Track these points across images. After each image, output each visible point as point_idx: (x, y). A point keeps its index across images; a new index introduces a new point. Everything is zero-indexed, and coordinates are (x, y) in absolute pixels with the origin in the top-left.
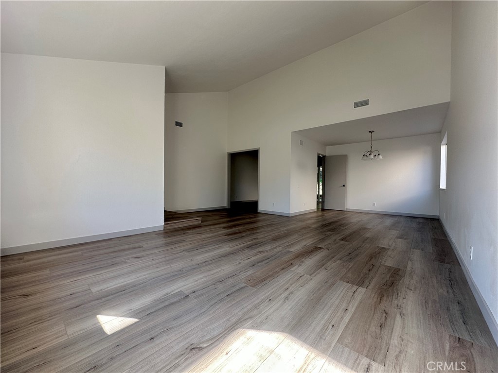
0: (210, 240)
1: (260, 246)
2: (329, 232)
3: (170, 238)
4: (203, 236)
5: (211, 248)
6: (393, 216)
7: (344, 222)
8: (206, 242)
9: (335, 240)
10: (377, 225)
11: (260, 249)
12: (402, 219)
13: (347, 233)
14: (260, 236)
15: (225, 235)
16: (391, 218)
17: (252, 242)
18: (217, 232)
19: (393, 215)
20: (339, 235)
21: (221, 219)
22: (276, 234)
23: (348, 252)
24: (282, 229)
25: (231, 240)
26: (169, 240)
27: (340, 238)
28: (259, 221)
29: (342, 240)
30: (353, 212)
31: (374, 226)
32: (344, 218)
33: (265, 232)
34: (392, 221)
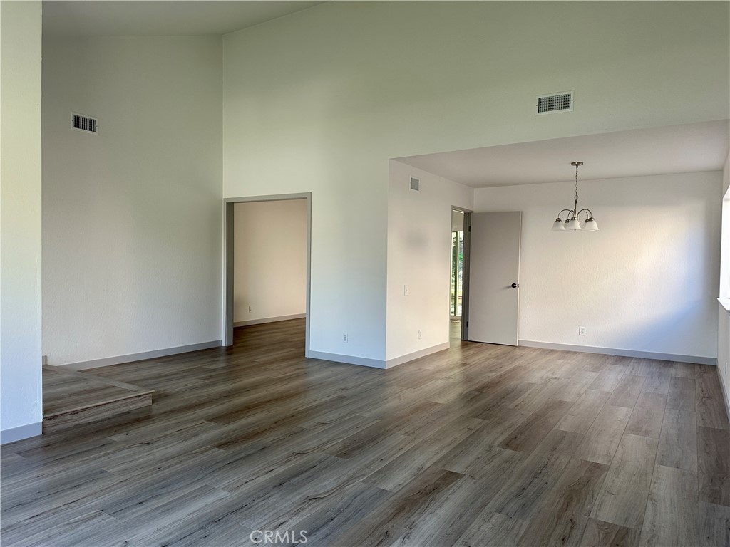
0: (178, 467)
1: (311, 478)
2: (478, 420)
3: (60, 467)
4: (159, 452)
5: (179, 494)
6: (621, 358)
7: (512, 383)
8: (166, 472)
9: (491, 447)
10: (585, 392)
11: (309, 490)
12: (642, 370)
13: (519, 420)
14: (308, 442)
15: (219, 446)
16: (619, 368)
17: (290, 465)
18: (197, 435)
19: (623, 357)
20: (499, 429)
21: (208, 385)
22: (352, 433)
23: (519, 484)
24: (367, 415)
25: (232, 463)
26: (59, 472)
27: (501, 439)
28: (308, 388)
29: (507, 444)
30: (535, 350)
31: (580, 395)
32: (513, 370)
33: (323, 428)
34: (619, 377)
